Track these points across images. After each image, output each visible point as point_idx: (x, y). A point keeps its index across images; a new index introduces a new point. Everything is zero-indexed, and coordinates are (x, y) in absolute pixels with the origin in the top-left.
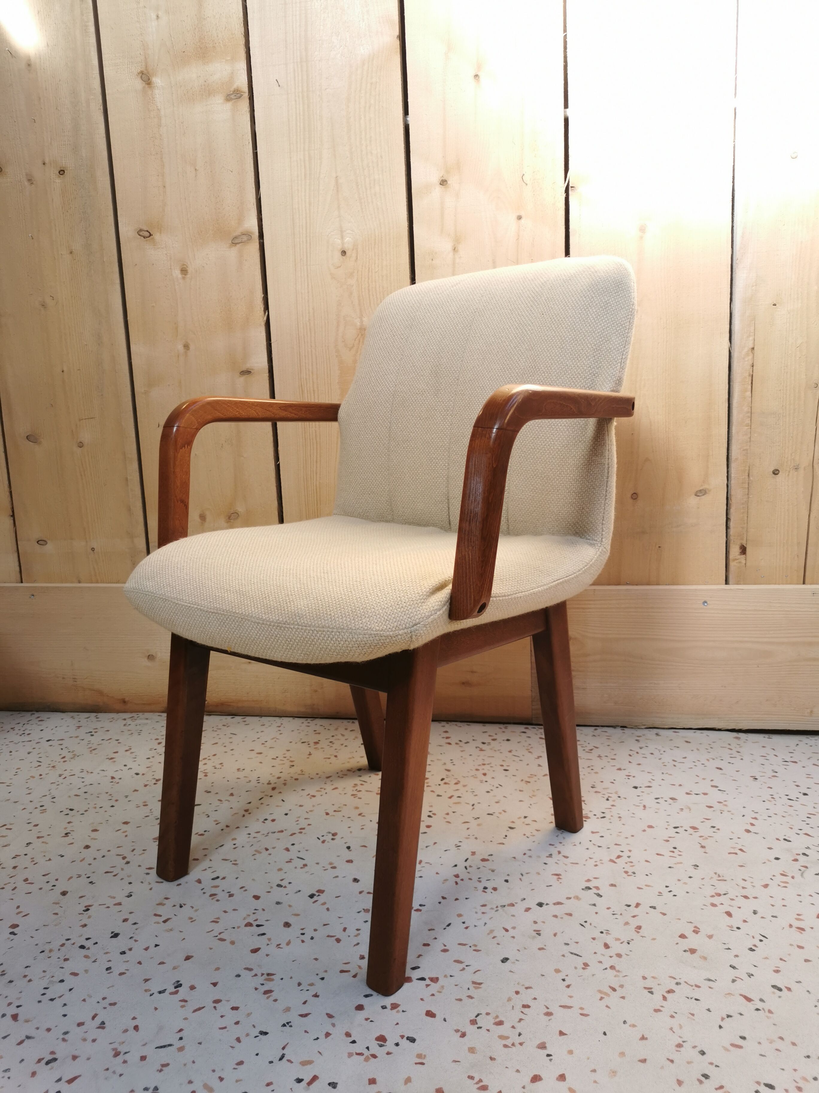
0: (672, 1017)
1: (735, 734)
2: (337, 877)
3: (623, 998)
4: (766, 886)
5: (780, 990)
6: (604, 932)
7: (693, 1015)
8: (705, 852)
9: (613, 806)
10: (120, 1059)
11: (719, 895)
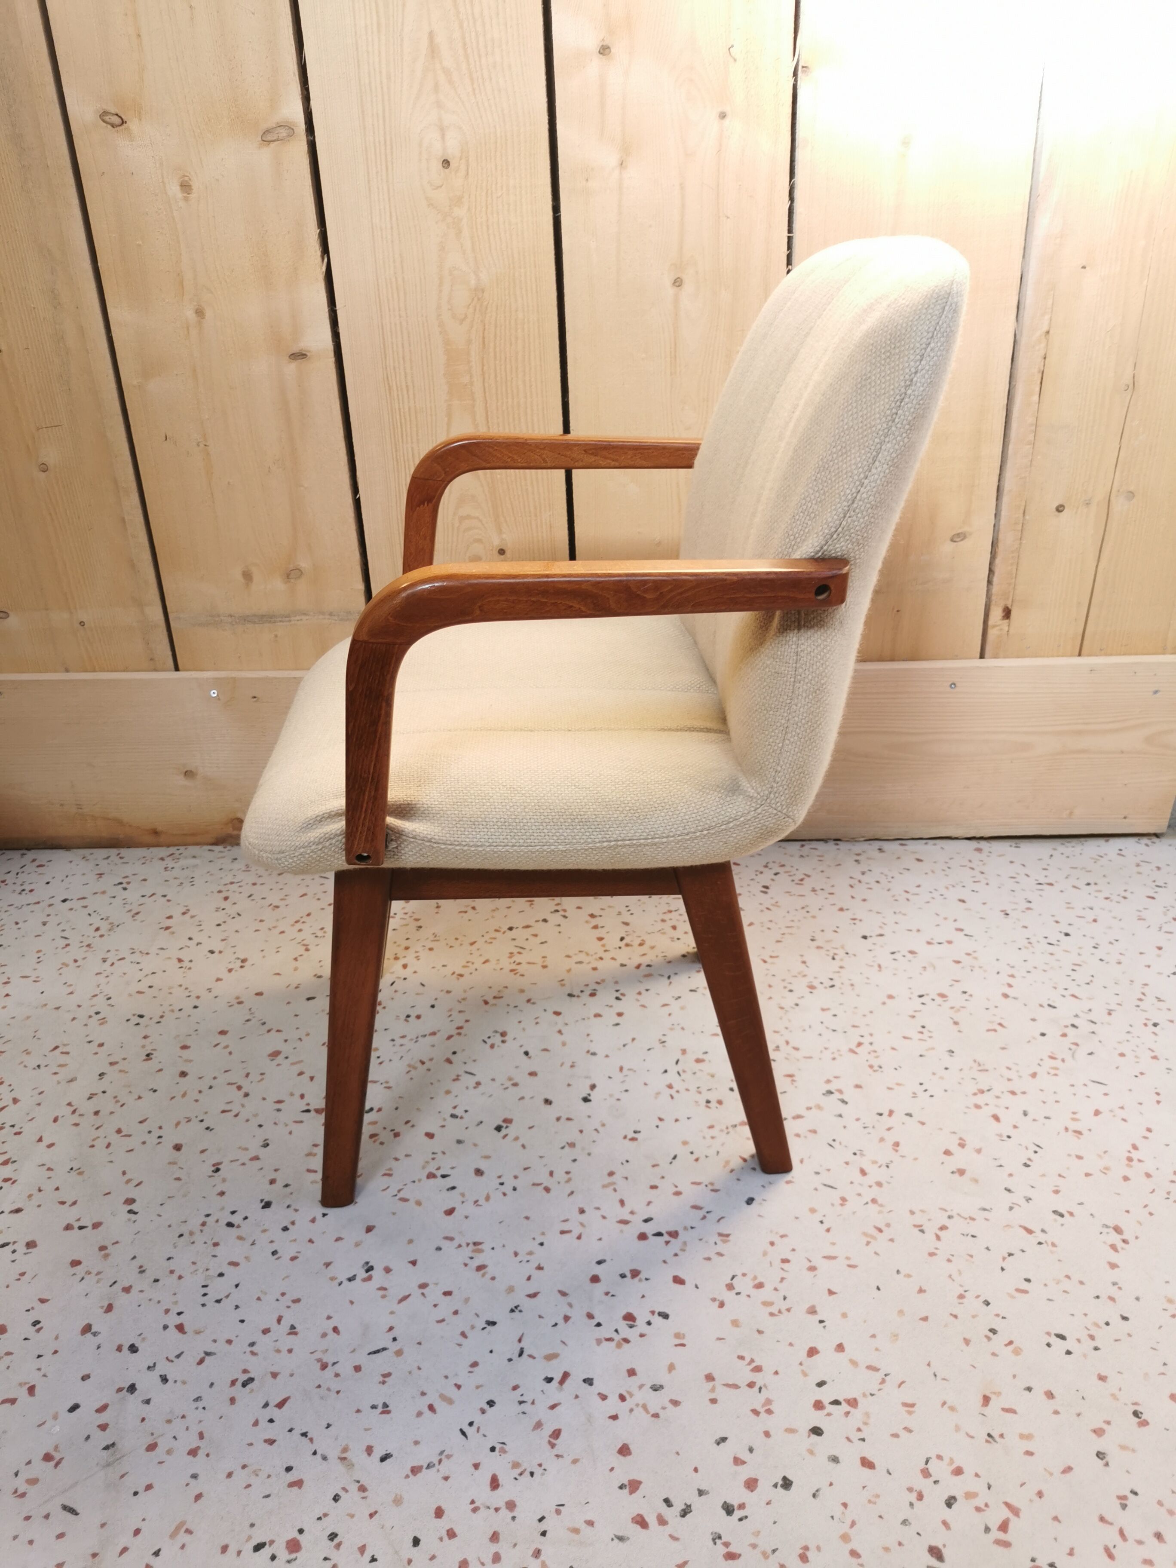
0: (949, 1261)
1: (974, 844)
2: (522, 1098)
3: (892, 1240)
4: (1034, 1075)
5: (1062, 1216)
6: (858, 1153)
7: (971, 1256)
8: (960, 1031)
9: (841, 967)
10: (330, 1371)
11: (982, 1092)
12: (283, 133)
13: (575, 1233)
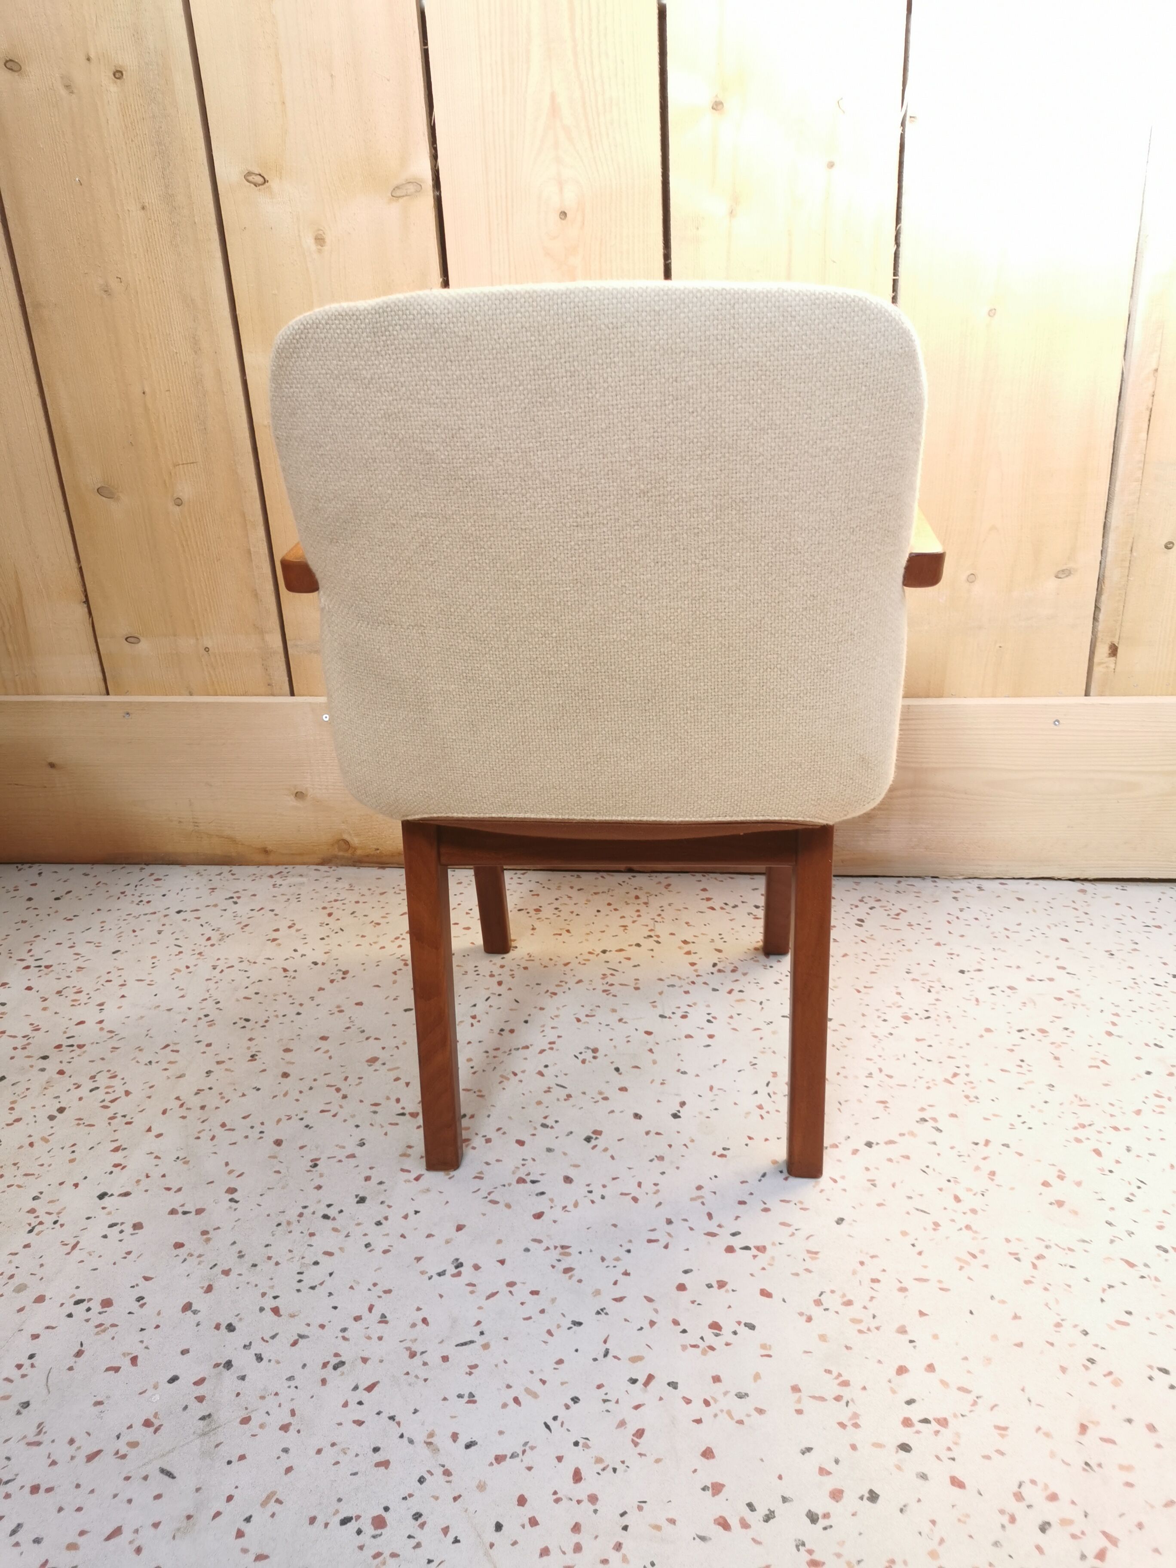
0: (1046, 1289)
1: (1078, 885)
2: (613, 1111)
3: (986, 1266)
4: (1138, 1112)
5: (1166, 1251)
6: (952, 1180)
7: (1069, 1286)
8: (1060, 1066)
9: (937, 1000)
10: (418, 1360)
11: (1083, 1126)
12: (411, 188)
13: (662, 1243)
